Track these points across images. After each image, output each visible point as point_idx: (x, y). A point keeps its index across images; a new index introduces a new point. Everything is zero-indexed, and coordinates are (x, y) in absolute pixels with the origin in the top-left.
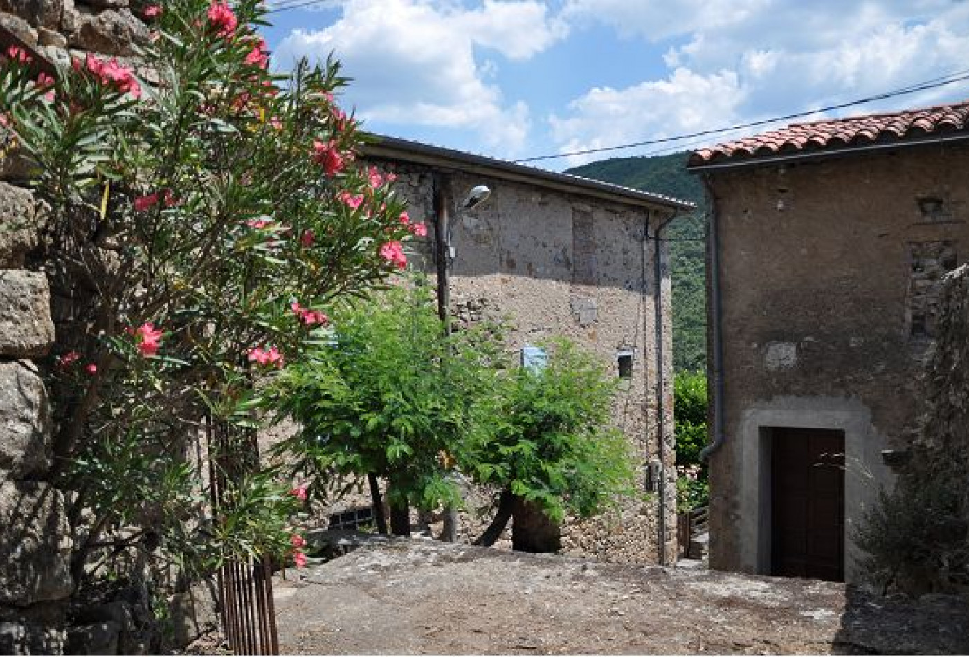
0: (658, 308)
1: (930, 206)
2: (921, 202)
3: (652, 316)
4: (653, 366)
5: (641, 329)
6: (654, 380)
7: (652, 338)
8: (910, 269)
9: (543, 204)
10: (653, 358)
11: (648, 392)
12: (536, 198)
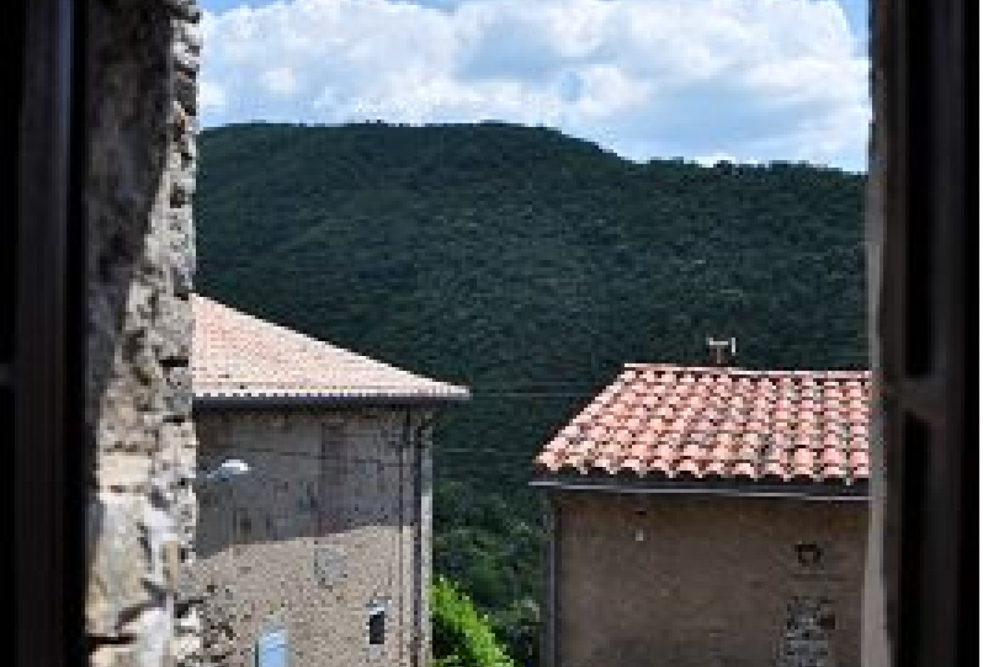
0: (418, 538)
1: (809, 555)
2: (800, 549)
3: (408, 549)
4: (408, 619)
5: (396, 572)
6: (407, 637)
7: (408, 579)
8: (785, 627)
9: (286, 429)
10: (408, 608)
11: (401, 654)
12: (278, 423)
